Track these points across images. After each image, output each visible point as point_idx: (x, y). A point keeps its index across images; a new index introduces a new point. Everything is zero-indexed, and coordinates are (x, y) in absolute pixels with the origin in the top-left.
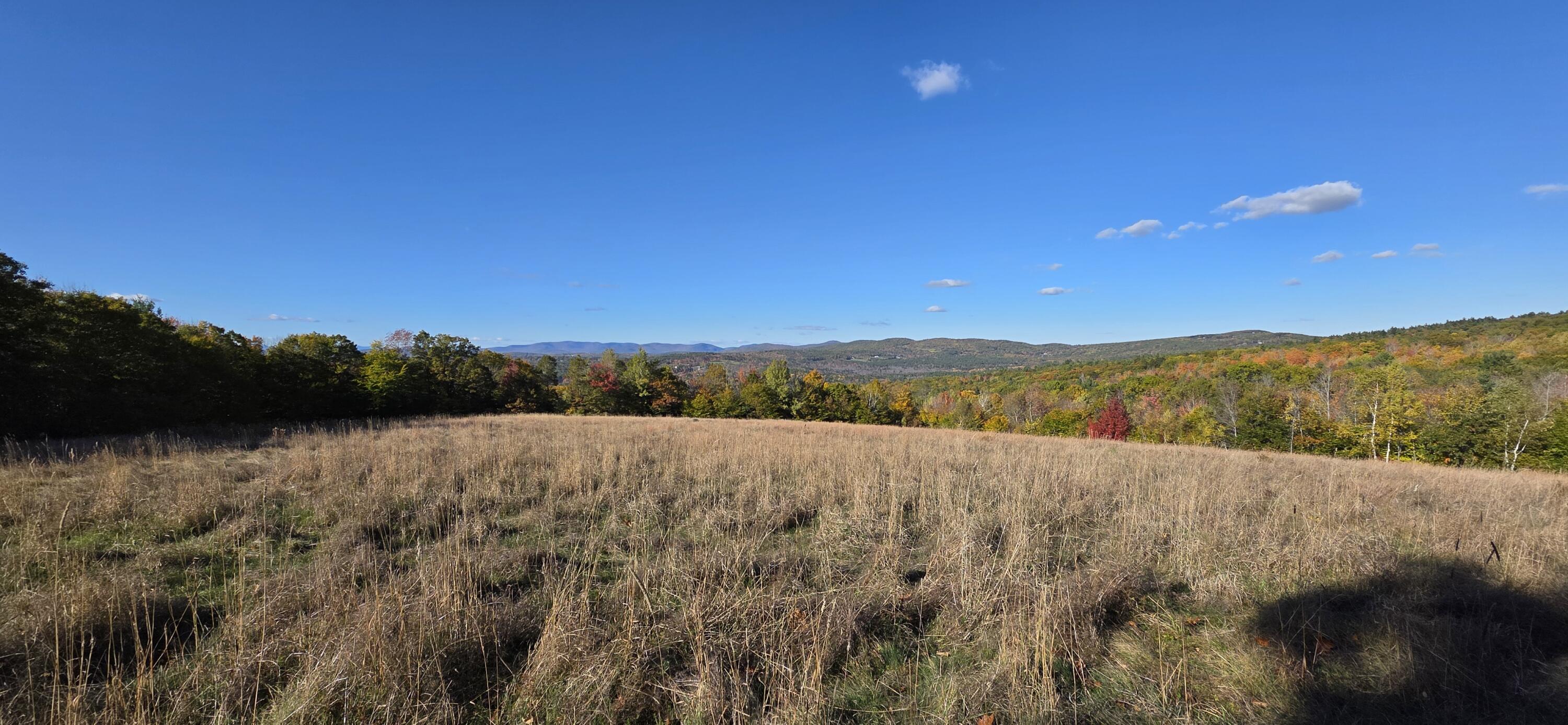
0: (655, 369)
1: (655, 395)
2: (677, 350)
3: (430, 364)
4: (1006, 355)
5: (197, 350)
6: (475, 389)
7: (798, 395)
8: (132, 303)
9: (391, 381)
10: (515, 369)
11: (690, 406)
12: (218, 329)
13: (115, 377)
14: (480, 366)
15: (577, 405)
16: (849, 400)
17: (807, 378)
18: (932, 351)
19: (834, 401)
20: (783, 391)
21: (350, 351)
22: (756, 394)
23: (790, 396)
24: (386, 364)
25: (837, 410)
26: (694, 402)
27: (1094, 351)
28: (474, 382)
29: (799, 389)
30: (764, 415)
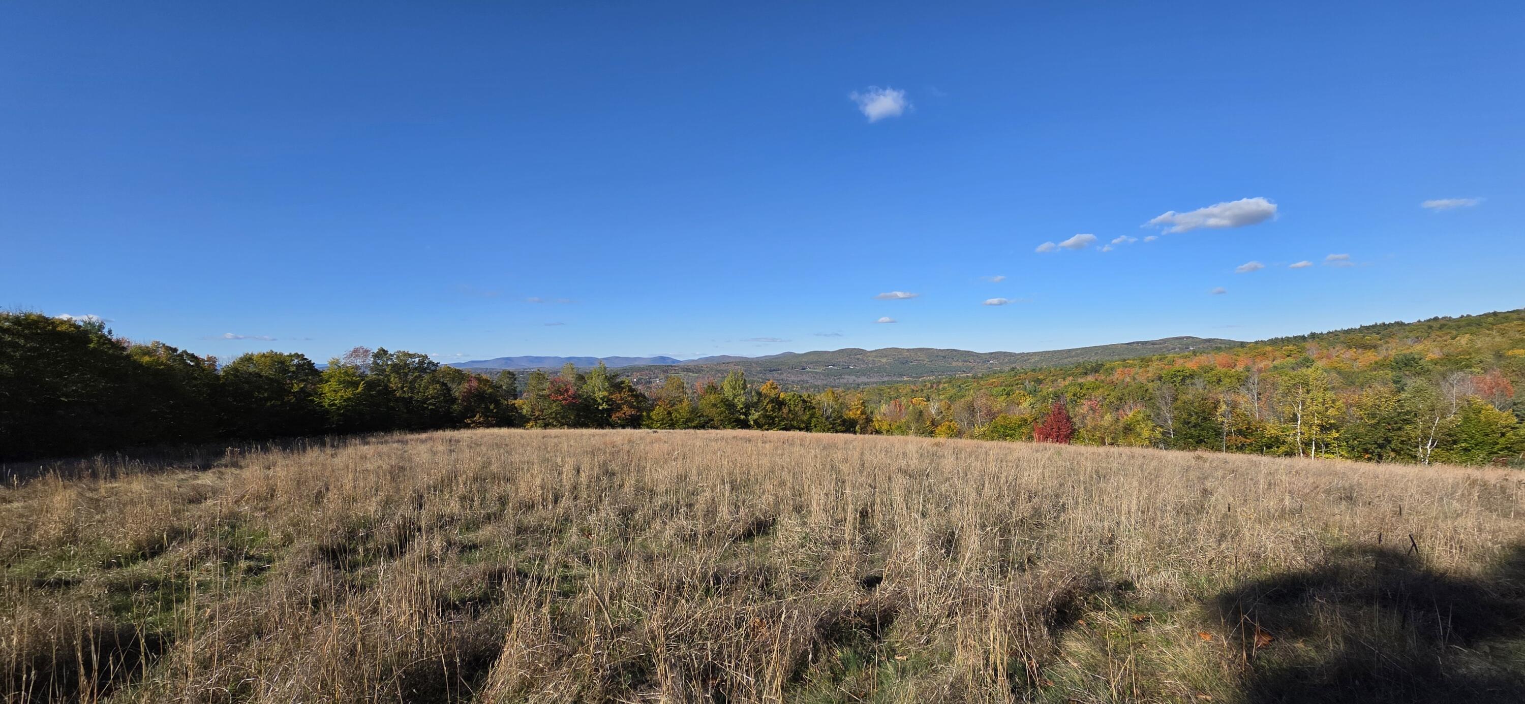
0: (614, 382)
1: (614, 407)
2: (637, 363)
3: (389, 380)
4: (954, 364)
5: (146, 369)
6: (434, 405)
7: (755, 405)
8: (82, 324)
9: (349, 399)
10: (475, 384)
11: (649, 417)
12: (171, 348)
13: (63, 399)
14: (438, 382)
15: (537, 419)
16: (805, 409)
17: (764, 389)
19: (790, 410)
20: (740, 402)
21: (307, 369)
22: (714, 405)
23: (748, 406)
24: (344, 382)
25: (793, 420)
26: (653, 414)
27: (1037, 358)
28: (433, 397)
29: (755, 400)
30: (722, 425)
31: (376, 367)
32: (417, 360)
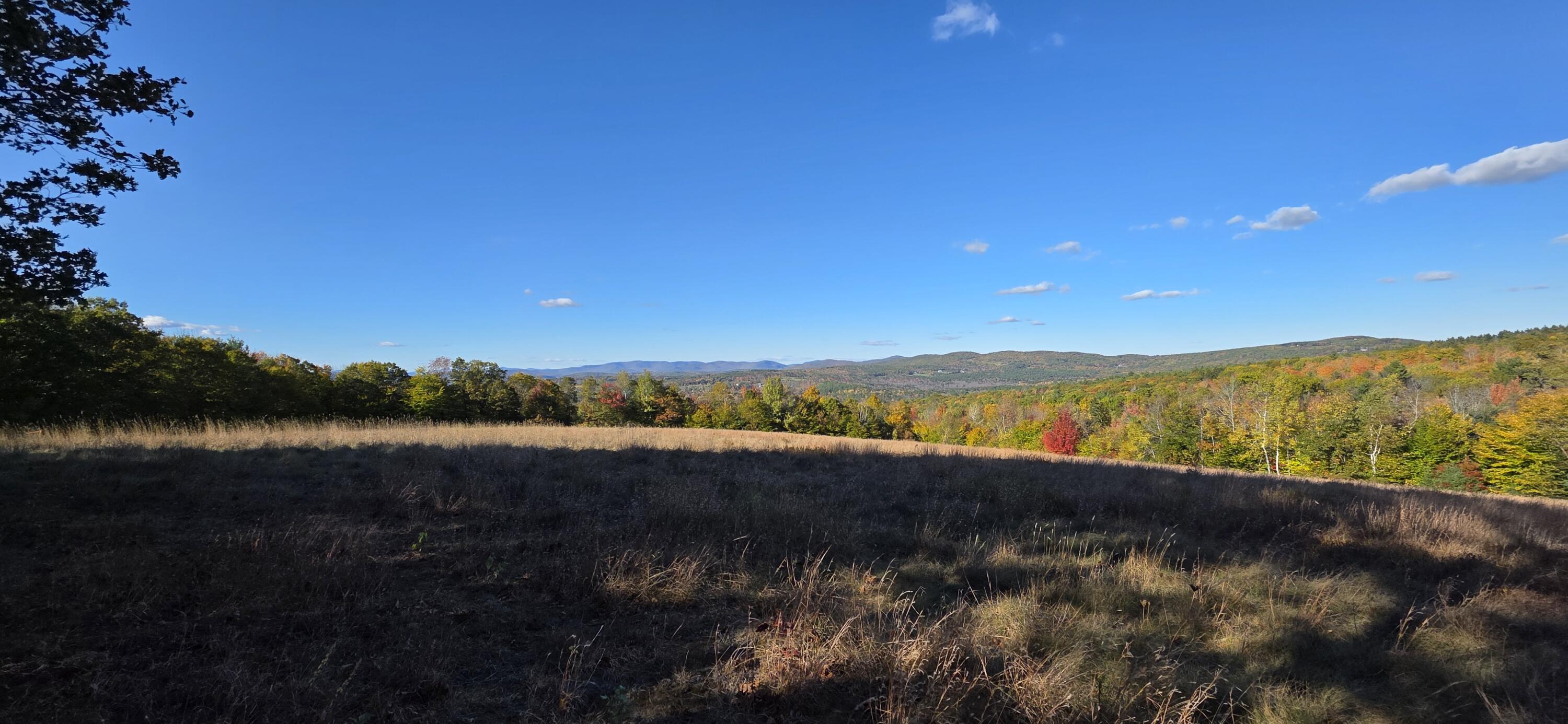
0: (659, 388)
1: (658, 410)
3: (465, 385)
5: (275, 377)
6: (501, 406)
7: (792, 410)
8: (227, 342)
9: (431, 401)
10: (538, 388)
11: (691, 420)
12: (294, 359)
13: (208, 400)
14: (506, 387)
15: (589, 419)
16: (841, 413)
17: (802, 393)
19: (826, 414)
20: (776, 407)
21: (402, 375)
22: (751, 409)
23: (784, 410)
24: (428, 387)
25: (828, 423)
26: (694, 417)
28: (500, 400)
29: (791, 405)
30: (758, 427)
31: (454, 374)
32: (488, 368)
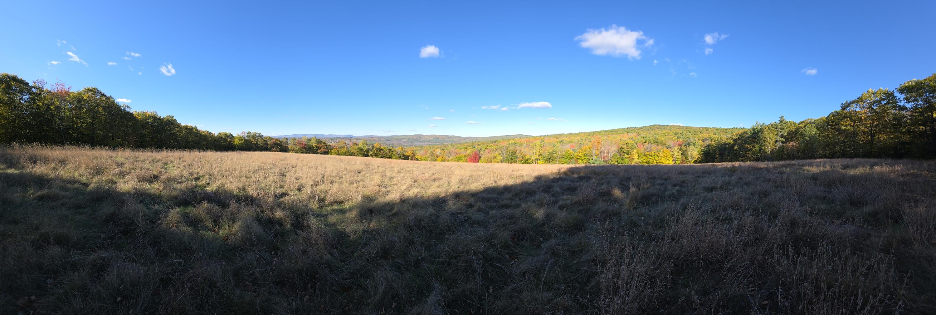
0: (319, 141)
1: (318, 148)
3: (251, 139)
4: (454, 140)
6: (262, 145)
9: (240, 143)
11: (331, 152)
14: (263, 140)
15: (293, 150)
16: (390, 152)
17: (375, 145)
18: (431, 138)
19: (384, 152)
20: (365, 149)
25: (385, 155)
26: (332, 151)
27: (480, 139)
28: (262, 143)
29: (371, 148)
30: (358, 155)
31: (247, 136)
32: (258, 134)
